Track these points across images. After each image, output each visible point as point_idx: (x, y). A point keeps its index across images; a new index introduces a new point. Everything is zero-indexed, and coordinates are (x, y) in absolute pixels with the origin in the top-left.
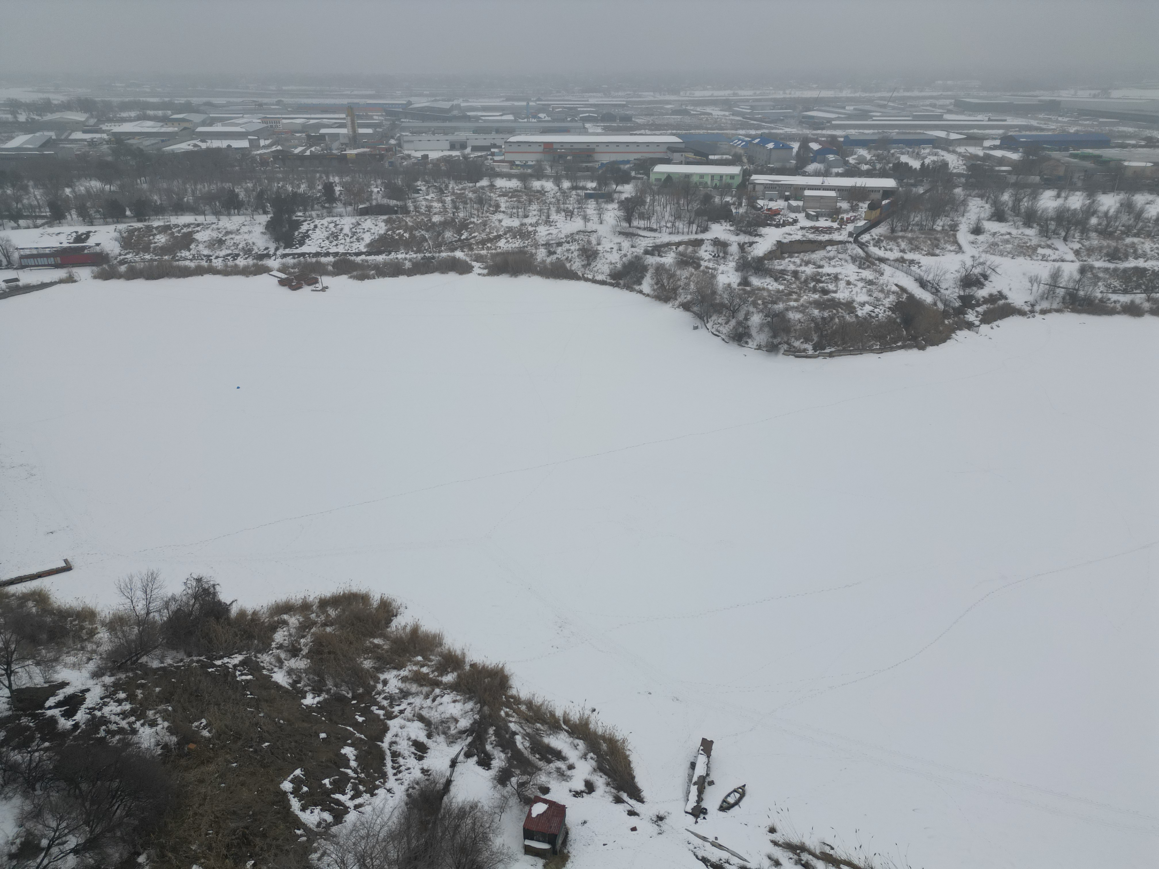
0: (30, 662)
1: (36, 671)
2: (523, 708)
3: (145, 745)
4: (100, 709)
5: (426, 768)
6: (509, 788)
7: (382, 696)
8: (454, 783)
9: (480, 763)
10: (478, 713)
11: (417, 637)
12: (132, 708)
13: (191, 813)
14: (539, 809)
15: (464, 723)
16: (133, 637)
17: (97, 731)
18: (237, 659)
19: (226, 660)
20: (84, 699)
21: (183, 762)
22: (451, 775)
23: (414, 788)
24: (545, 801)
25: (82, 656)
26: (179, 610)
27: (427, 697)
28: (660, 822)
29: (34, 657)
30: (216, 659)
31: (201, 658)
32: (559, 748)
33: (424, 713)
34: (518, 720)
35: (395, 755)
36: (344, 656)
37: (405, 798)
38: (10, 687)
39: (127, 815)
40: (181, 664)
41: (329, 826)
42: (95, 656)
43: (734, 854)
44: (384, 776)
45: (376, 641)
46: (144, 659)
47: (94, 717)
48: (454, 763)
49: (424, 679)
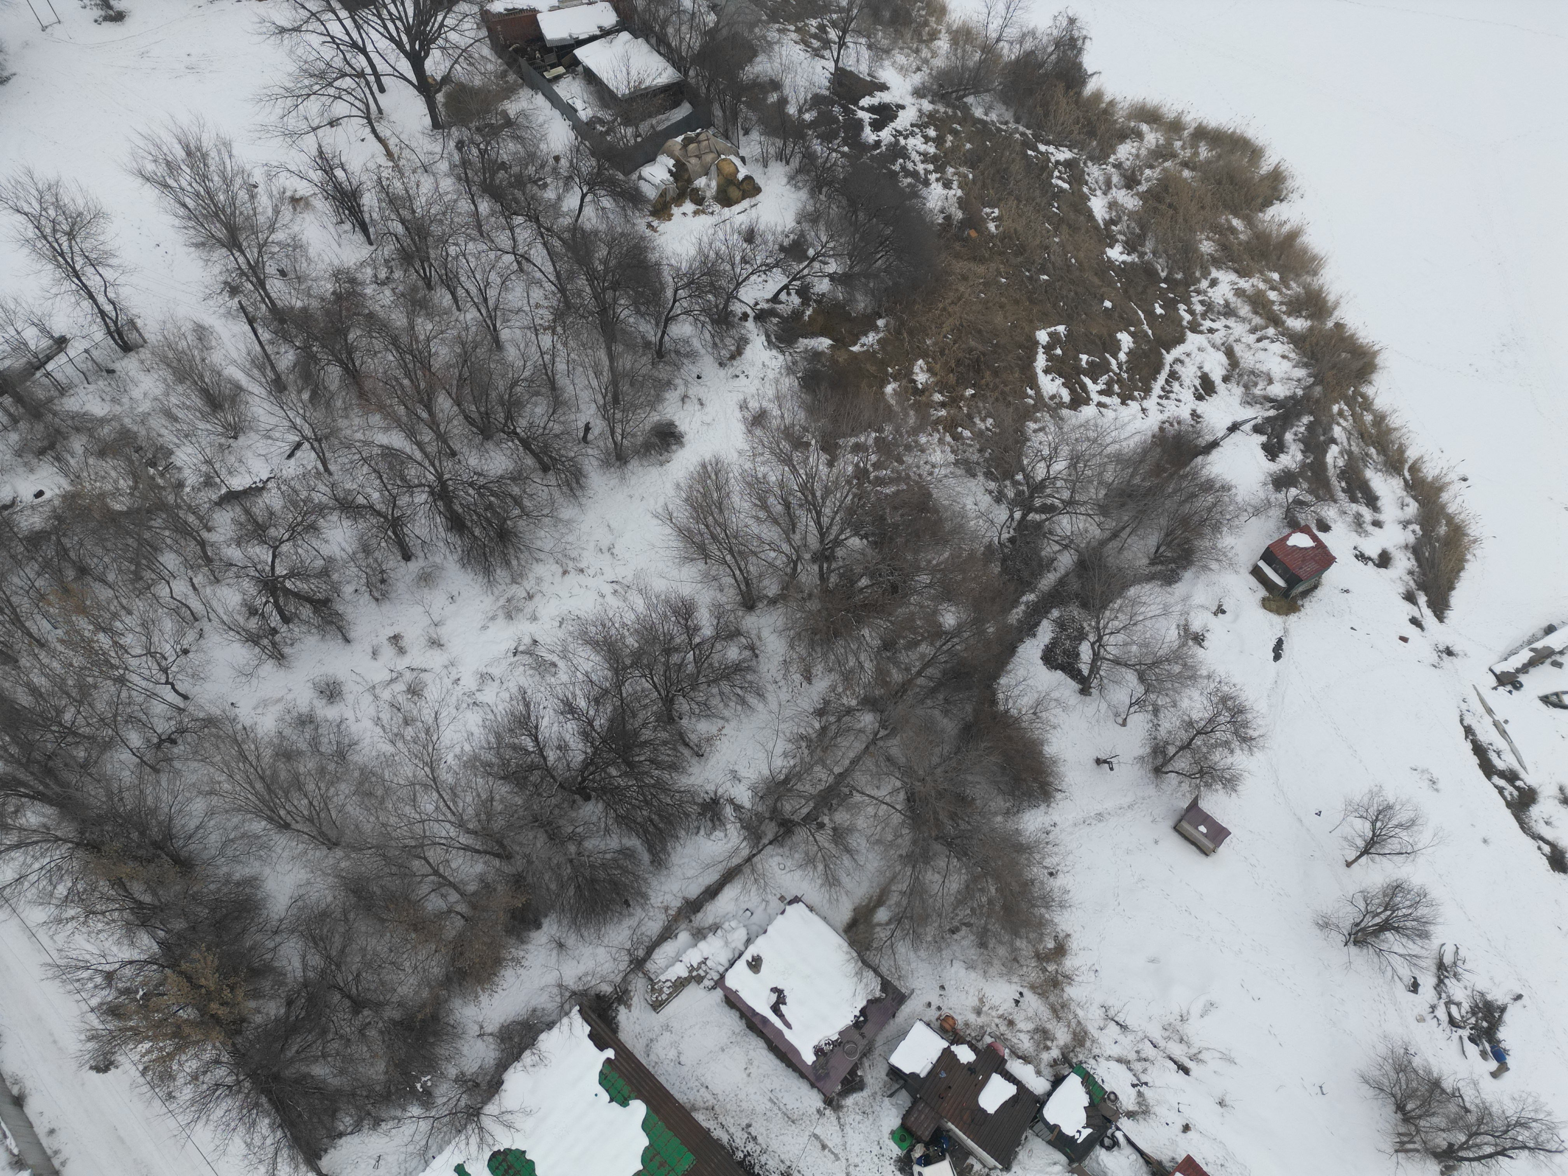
0: (863, 40)
1: (865, 53)
2: (1368, 418)
3: (930, 205)
4: (906, 138)
5: (1199, 412)
6: (1281, 496)
7: (1200, 298)
8: (1220, 449)
9: (1265, 447)
10: (1305, 389)
11: (1291, 246)
12: (935, 154)
13: (941, 305)
14: (1299, 540)
15: (1279, 390)
16: (971, 64)
17: (893, 163)
18: (1064, 155)
19: (1051, 149)
20: (896, 117)
21: (957, 246)
22: (1222, 439)
23: (1171, 425)
24: (1314, 538)
25: (911, 61)
26: (1033, 52)
27: (1253, 331)
28: (1444, 656)
29: (869, 37)
30: (1042, 142)
31: (1028, 132)
32: (1378, 494)
33: (1238, 349)
34: (1349, 427)
35: (1173, 376)
36: (1186, 220)
37: (1156, 429)
38: (836, 62)
39: (885, 271)
40: (1004, 127)
41: (1061, 405)
42: (925, 68)
43: (1514, 751)
44: (1147, 391)
45: (1236, 222)
46: (970, 100)
47: (897, 141)
48: (1234, 428)
49: (1264, 307)
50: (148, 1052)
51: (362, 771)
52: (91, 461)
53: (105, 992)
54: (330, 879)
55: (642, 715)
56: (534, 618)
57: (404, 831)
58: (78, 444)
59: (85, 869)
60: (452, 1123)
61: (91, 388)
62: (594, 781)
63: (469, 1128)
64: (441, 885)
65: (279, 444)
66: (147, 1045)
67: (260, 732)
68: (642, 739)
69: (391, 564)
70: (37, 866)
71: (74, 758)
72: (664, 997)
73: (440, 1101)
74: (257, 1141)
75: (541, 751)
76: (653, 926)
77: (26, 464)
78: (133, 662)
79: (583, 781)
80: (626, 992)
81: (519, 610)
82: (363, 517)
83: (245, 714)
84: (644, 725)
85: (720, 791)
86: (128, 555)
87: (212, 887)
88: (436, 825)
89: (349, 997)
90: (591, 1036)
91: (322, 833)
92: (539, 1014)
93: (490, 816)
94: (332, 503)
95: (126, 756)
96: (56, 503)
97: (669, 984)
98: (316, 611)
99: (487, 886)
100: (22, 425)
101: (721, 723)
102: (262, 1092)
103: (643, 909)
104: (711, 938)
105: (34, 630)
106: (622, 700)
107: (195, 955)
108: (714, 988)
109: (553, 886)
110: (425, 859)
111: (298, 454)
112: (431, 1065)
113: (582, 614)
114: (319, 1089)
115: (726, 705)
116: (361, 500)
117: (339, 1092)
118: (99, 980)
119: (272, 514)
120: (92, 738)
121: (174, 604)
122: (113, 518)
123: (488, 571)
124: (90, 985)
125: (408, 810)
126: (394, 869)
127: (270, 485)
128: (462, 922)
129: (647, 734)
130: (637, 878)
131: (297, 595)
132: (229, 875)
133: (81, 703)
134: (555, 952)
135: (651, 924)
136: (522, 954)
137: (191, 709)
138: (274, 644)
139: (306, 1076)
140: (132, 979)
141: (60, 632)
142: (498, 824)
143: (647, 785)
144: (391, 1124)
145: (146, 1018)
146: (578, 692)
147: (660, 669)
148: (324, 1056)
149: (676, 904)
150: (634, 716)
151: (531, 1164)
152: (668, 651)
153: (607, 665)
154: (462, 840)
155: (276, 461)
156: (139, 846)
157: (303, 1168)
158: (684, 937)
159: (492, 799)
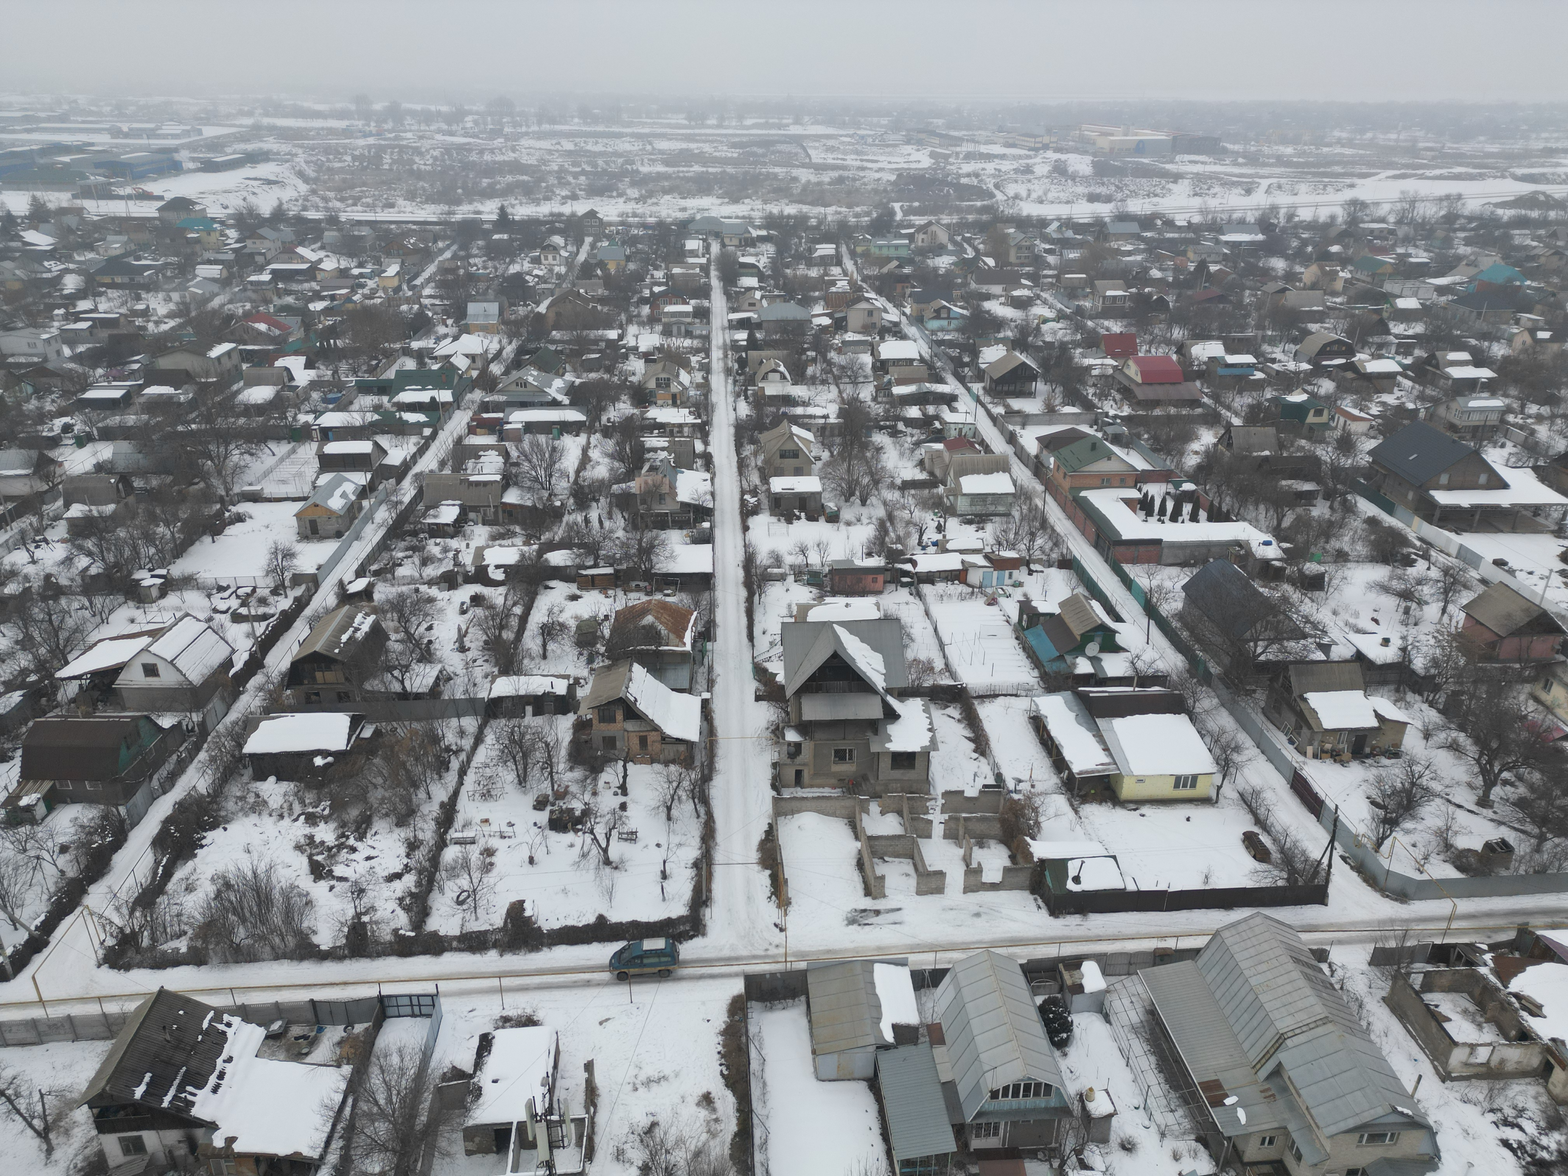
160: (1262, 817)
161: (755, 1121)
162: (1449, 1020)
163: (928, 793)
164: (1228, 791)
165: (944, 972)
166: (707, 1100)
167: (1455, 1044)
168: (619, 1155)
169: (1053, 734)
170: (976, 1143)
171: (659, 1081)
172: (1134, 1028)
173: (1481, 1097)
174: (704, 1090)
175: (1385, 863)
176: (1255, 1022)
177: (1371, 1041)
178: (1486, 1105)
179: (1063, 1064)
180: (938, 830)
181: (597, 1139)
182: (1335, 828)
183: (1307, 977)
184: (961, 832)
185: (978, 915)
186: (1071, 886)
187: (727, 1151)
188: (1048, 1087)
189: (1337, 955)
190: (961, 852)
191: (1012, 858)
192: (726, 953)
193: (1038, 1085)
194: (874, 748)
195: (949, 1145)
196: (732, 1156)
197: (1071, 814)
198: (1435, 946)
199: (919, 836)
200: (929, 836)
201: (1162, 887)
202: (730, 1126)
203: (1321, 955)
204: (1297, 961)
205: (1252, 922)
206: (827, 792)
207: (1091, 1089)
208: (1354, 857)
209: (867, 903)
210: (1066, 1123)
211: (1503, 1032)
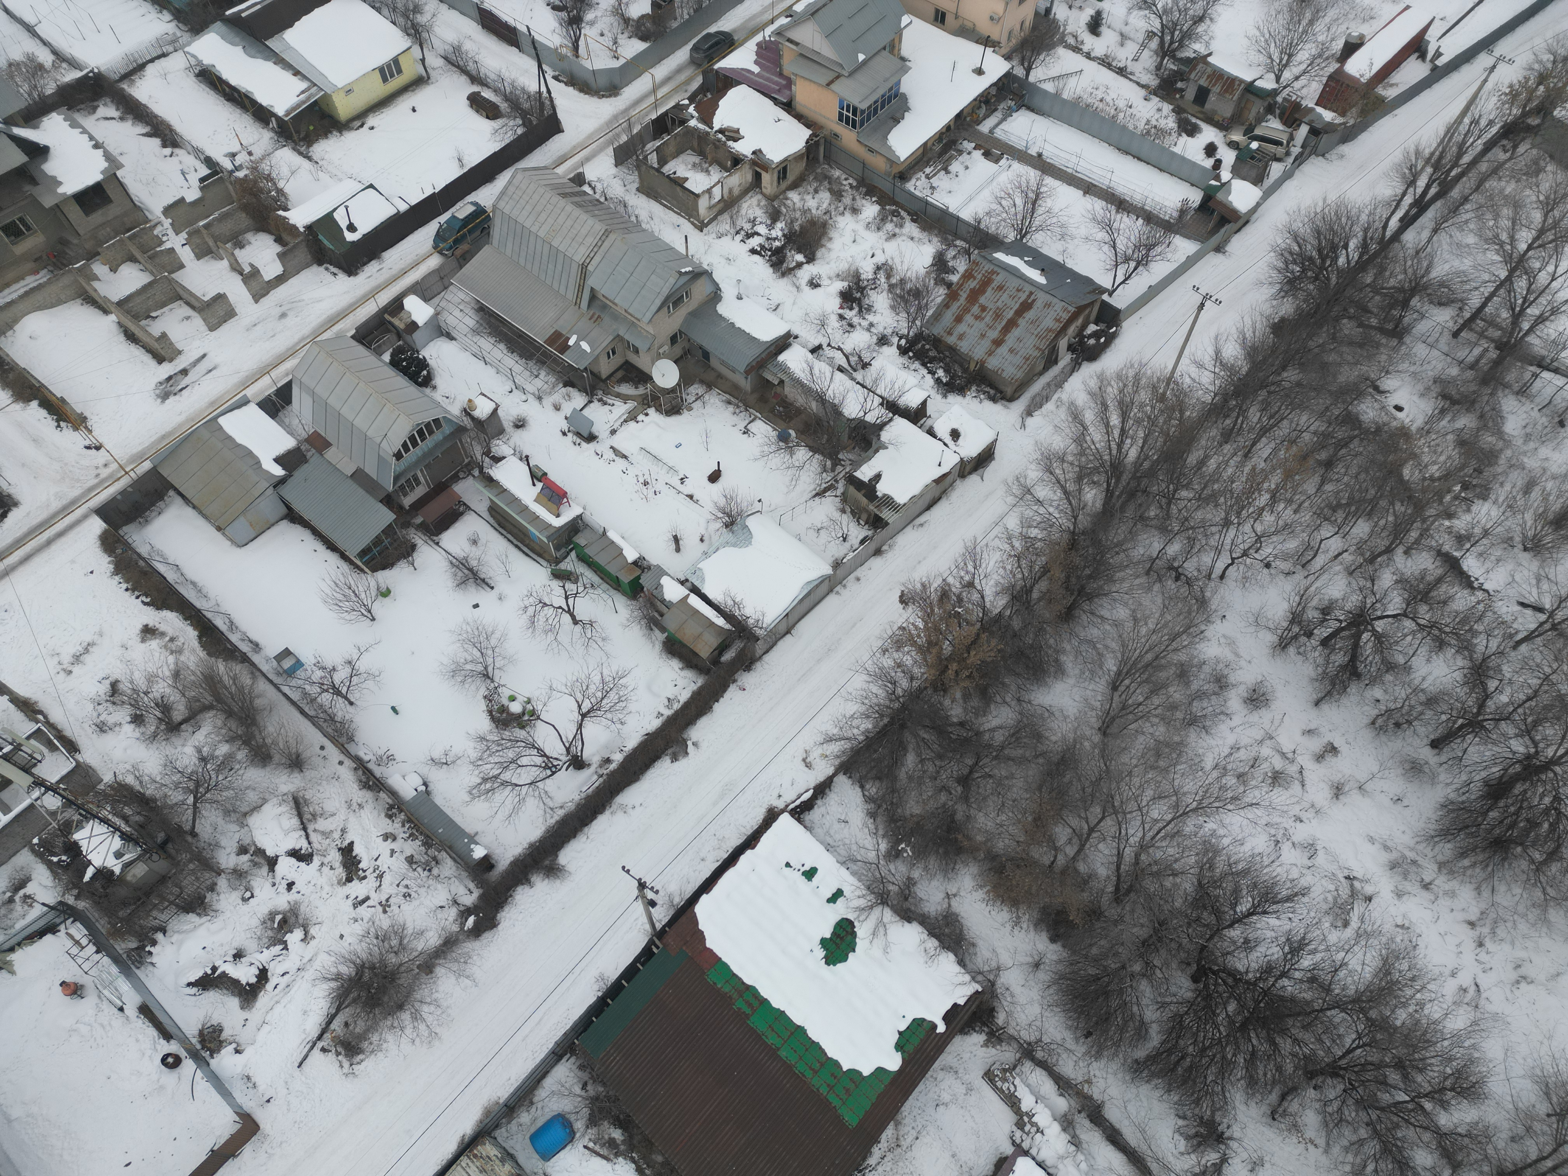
50: (916, 627)
51: (1181, 743)
52: (1450, 437)
53: (958, 585)
54: (1071, 735)
55: (1307, 1037)
56: (1399, 894)
57: (1127, 793)
58: (1466, 421)
59: (1052, 544)
60: (875, 880)
61: (1535, 414)
62: (1216, 984)
63: (872, 897)
64: (1080, 837)
65: (1534, 591)
66: (921, 625)
67: (1202, 646)
68: (1278, 1040)
69: (1422, 730)
70: (1051, 510)
71: (1148, 508)
72: (999, 1084)
73: (892, 867)
74: (855, 723)
75: (1239, 921)
76: (1068, 1067)
77: (1428, 389)
78: (1247, 528)
79: (1214, 973)
80: (1000, 1040)
81: (1405, 876)
82: (1472, 690)
83: (1216, 630)
84: (1296, 1041)
85: (1234, 1145)
86: (1357, 495)
87: (1052, 641)
88: (1138, 823)
89: (971, 772)
90: (955, 1005)
91: (1113, 719)
92: (971, 950)
93: (1157, 875)
94: (1478, 656)
95: (1157, 546)
96: (1394, 424)
97: (1012, 1089)
98: (1343, 668)
99: (1086, 882)
100: (1470, 374)
101: (1321, 1142)
102: (892, 718)
103: (1084, 1054)
104: (1065, 1137)
105: (1259, 446)
106: (1322, 1010)
107: (994, 642)
108: (1014, 1143)
109: (1094, 951)
110: (1103, 818)
111: (1529, 612)
112: (920, 854)
113: (1421, 951)
114: (896, 761)
115: (1347, 1150)
116: (1492, 685)
117: (895, 779)
118: (967, 578)
119: (1445, 603)
120: (1168, 516)
121: (1315, 544)
122: (1394, 471)
123: (1445, 833)
124: (962, 573)
125: (1149, 793)
126: (1089, 790)
127: (1480, 595)
128: (1047, 863)
129: (1286, 1045)
130: (1117, 1045)
131: (1356, 646)
132: (1064, 651)
133: (1199, 499)
134: (1030, 960)
135: (1071, 1064)
136: (1025, 926)
137: (1212, 584)
138: (1296, 637)
139: (905, 750)
140: (969, 601)
141: (1262, 465)
142: (1150, 884)
143: (1223, 1049)
144: (872, 827)
145: (941, 619)
146: (1319, 957)
147: (1374, 1056)
148: (922, 761)
149: (1096, 1093)
150: (1305, 1027)
151: (845, 959)
152: (1399, 1065)
153: (1362, 988)
154: (1128, 850)
155: (1511, 592)
156: (1078, 577)
157: (837, 762)
158: (1062, 1104)
159: (1175, 874)
160: (474, 73)
161: (209, 615)
162: (687, 179)
163: (147, 220)
164: (434, 61)
165: (288, 386)
166: (148, 632)
167: (697, 196)
168: (102, 728)
169: (233, 82)
170: (407, 501)
171: (86, 651)
172: (475, 332)
173: (728, 227)
174: (140, 626)
175: (587, 64)
176: (559, 267)
177: (644, 230)
178: (733, 231)
179: (437, 396)
180: (186, 254)
181: (68, 733)
182: (536, 50)
183: (578, 205)
184: (211, 243)
185: (283, 315)
186: (350, 237)
187: (202, 654)
188: (437, 421)
189: (591, 173)
190: (225, 263)
191: (279, 240)
192: (56, 505)
193: (428, 425)
194: (48, 202)
195: (387, 517)
196: (209, 654)
197: (305, 163)
198: (654, 122)
199: (170, 272)
200: (182, 266)
201: (429, 192)
202: (189, 634)
203: (579, 179)
204: (564, 195)
205: (516, 182)
206: (31, 281)
207: (470, 401)
208: (563, 72)
209: (167, 369)
210: (466, 439)
211: (724, 168)
